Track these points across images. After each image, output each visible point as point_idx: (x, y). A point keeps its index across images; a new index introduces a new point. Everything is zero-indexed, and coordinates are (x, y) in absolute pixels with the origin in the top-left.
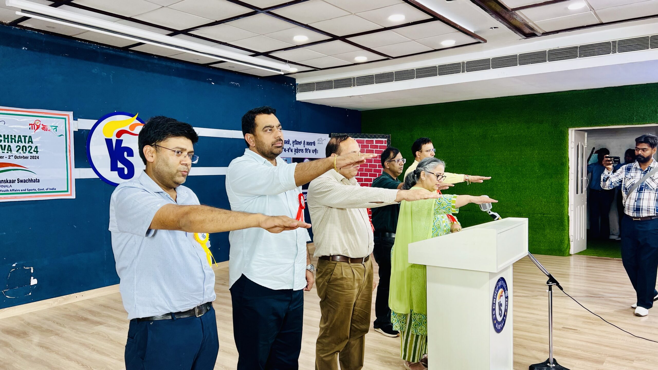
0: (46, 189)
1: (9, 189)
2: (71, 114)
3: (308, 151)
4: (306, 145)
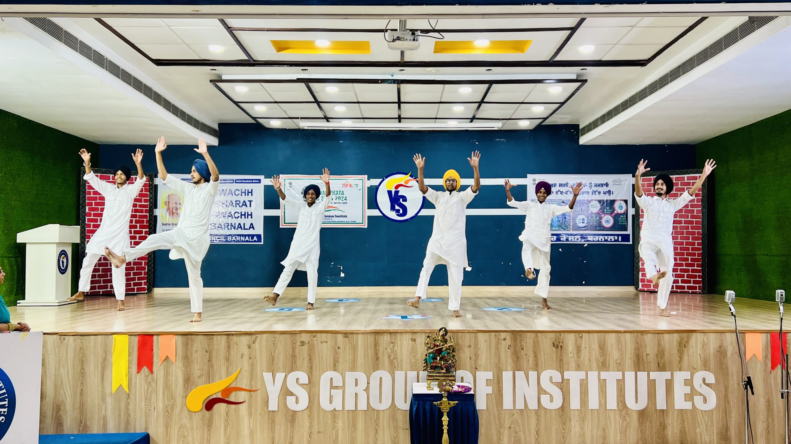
0: (351, 221)
1: (331, 221)
2: (366, 176)
3: (597, 193)
4: (593, 186)
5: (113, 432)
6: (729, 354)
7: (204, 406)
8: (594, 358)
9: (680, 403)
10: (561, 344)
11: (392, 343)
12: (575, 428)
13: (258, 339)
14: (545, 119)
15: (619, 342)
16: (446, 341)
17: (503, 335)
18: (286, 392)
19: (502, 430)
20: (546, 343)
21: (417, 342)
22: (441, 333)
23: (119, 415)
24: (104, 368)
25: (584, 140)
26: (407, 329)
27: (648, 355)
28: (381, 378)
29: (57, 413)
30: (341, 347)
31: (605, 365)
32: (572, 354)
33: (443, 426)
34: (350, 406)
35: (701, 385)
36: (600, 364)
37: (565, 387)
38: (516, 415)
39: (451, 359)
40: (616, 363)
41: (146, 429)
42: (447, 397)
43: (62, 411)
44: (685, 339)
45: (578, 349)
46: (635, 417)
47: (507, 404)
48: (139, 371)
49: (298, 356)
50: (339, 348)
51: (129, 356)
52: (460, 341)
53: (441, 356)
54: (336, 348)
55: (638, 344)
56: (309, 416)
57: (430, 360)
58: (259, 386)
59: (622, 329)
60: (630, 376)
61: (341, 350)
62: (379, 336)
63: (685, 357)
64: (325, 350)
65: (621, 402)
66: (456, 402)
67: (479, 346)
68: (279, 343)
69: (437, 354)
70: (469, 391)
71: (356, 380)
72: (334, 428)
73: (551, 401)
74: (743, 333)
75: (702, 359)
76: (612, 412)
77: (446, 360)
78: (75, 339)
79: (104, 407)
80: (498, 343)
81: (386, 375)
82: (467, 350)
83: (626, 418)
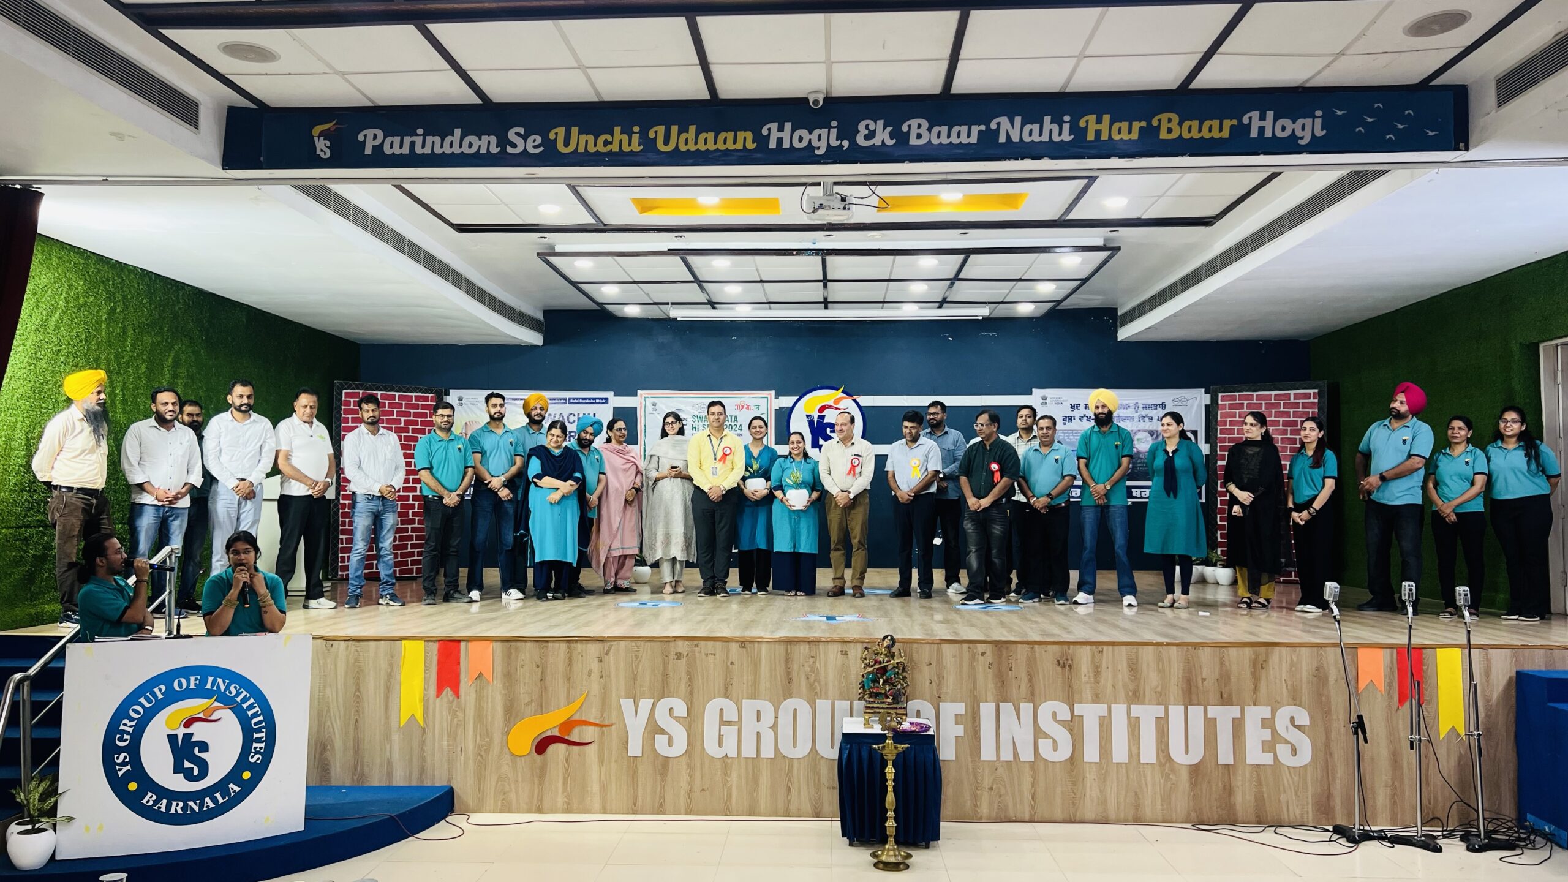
2: (773, 392)
3: (1147, 419)
4: (1141, 409)
5: (401, 785)
6: (1332, 680)
7: (534, 747)
8: (1120, 684)
9: (1255, 755)
10: (1070, 662)
11: (812, 657)
12: (1091, 791)
13: (613, 648)
14: (1059, 302)
15: (1159, 659)
16: (893, 656)
17: (981, 648)
18: (654, 729)
19: (978, 792)
20: (1047, 659)
21: (849, 656)
22: (886, 643)
23: (411, 760)
24: (388, 690)
25: (1125, 333)
26: (835, 636)
27: (1205, 679)
28: (795, 710)
29: (321, 754)
30: (736, 662)
31: (1138, 694)
32: (1087, 677)
33: (887, 780)
34: (749, 751)
35: (1287, 727)
36: (1131, 694)
37: (1076, 729)
38: (1000, 771)
39: (900, 682)
40: (1156, 692)
41: (449, 780)
42: (893, 738)
43: (328, 752)
44: (1262, 657)
45: (1097, 671)
46: (1185, 776)
47: (987, 753)
48: (439, 694)
49: (671, 676)
50: (732, 663)
51: (425, 672)
52: (915, 656)
53: (885, 678)
54: (729, 664)
55: (1188, 662)
56: (690, 767)
57: (868, 684)
58: (614, 720)
59: (1165, 640)
60: (1176, 712)
61: (735, 667)
62: (793, 646)
63: (1263, 684)
64: (712, 666)
65: (1163, 753)
66: (907, 746)
67: (944, 664)
68: (644, 655)
69: (879, 675)
70: (926, 731)
71: (758, 712)
72: (725, 784)
73: (1055, 748)
74: (1354, 647)
75: (1289, 687)
76: (1149, 766)
77: (892, 684)
78: (348, 646)
79: (388, 747)
80: (973, 658)
81: (804, 707)
82: (926, 670)
83: (1171, 777)
